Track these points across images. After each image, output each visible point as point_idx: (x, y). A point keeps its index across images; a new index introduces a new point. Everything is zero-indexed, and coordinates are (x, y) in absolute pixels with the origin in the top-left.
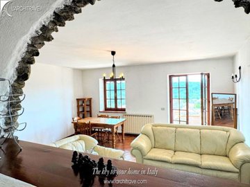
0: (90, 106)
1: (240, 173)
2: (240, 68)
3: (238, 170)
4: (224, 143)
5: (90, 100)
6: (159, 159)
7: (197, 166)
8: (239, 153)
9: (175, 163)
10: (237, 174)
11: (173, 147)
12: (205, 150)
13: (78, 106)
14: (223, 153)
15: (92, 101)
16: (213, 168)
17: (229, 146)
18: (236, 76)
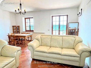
0: (19, 29)
1: (80, 57)
2: (82, 10)
3: (79, 56)
4: (73, 43)
5: (19, 27)
6: (41, 51)
7: (59, 54)
8: (80, 47)
9: (49, 53)
10: (79, 58)
11: (49, 45)
12: (64, 46)
13: (13, 29)
14: (72, 47)
15: (20, 27)
16: (67, 55)
17: (75, 44)
18: (80, 13)
